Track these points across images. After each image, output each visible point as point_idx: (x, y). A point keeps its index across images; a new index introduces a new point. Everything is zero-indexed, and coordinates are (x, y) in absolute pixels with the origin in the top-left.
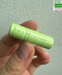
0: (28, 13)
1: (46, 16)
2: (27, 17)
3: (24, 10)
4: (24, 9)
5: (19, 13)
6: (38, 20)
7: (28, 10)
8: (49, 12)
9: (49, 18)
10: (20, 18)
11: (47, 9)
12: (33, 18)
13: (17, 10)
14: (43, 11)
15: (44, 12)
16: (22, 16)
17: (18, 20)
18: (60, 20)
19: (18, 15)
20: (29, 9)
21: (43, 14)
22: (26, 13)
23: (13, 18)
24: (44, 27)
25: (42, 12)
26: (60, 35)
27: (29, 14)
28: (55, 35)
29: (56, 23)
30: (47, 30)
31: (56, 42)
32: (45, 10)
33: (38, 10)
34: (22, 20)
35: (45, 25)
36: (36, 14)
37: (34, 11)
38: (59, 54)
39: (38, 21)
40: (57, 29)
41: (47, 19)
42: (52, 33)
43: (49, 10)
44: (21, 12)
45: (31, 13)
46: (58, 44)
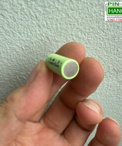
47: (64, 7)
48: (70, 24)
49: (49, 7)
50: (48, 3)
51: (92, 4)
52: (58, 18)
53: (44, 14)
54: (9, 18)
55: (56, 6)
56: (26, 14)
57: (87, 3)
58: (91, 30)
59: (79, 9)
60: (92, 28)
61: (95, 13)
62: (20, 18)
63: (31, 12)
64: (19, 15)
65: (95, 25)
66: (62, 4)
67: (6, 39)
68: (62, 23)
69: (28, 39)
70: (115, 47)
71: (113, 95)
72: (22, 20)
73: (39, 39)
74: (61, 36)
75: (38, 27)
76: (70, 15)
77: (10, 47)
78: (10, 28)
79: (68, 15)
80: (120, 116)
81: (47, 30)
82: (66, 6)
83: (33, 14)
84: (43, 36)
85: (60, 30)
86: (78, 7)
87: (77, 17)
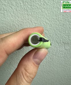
0: (26, 8)
1: (48, 11)
2: (26, 12)
3: (22, 5)
4: (21, 3)
5: (15, 8)
6: (38, 15)
7: (25, 4)
8: (51, 5)
9: (51, 13)
10: (17, 14)
11: (48, 2)
12: (32, 13)
13: (13, 5)
14: (44, 4)
15: (45, 6)
16: (19, 11)
17: (15, 16)
18: (64, 15)
19: (14, 10)
20: (27, 2)
21: (44, 8)
22: (24, 8)
23: (9, 13)
24: (46, 23)
25: (42, 6)
26: (65, 32)
27: (28, 9)
28: (60, 32)
29: (60, 18)
30: (50, 26)
31: (61, 40)
32: (46, 3)
33: (38, 4)
34: (20, 16)
35: (47, 21)
36: (35, 8)
37: (33, 5)
38: (66, 54)
39: (38, 17)
40: (61, 26)
41: (49, 13)
42: (56, 30)
43: (51, 3)
44: (18, 7)
45: (29, 8)
46: (63, 42)
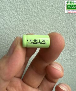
47: (38, 15)
48: (41, 24)
49: (30, 15)
50: (29, 12)
51: (54, 13)
52: (34, 20)
53: (27, 18)
54: (7, 20)
55: (34, 14)
56: (17, 19)
57: (51, 12)
58: (54, 27)
59: (46, 16)
60: (54, 26)
61: (56, 18)
62: (13, 20)
63: (20, 17)
64: (13, 19)
65: (56, 25)
66: (37, 13)
67: (5, 32)
68: (37, 23)
69: (18, 32)
70: (68, 37)
71: (68, 65)
72: (14, 21)
73: (24, 32)
74: (36, 30)
75: (23, 26)
76: (41, 19)
77: (7, 37)
78: (7, 26)
79: (40, 19)
80: (73, 78)
81: (28, 27)
82: (39, 14)
83: (20, 19)
84: (26, 30)
85: (36, 27)
86: (46, 14)
87: (46, 20)
